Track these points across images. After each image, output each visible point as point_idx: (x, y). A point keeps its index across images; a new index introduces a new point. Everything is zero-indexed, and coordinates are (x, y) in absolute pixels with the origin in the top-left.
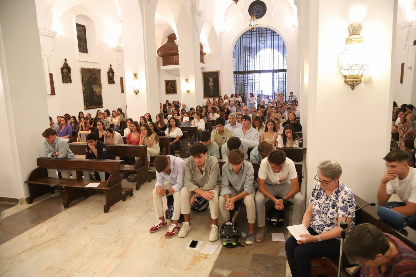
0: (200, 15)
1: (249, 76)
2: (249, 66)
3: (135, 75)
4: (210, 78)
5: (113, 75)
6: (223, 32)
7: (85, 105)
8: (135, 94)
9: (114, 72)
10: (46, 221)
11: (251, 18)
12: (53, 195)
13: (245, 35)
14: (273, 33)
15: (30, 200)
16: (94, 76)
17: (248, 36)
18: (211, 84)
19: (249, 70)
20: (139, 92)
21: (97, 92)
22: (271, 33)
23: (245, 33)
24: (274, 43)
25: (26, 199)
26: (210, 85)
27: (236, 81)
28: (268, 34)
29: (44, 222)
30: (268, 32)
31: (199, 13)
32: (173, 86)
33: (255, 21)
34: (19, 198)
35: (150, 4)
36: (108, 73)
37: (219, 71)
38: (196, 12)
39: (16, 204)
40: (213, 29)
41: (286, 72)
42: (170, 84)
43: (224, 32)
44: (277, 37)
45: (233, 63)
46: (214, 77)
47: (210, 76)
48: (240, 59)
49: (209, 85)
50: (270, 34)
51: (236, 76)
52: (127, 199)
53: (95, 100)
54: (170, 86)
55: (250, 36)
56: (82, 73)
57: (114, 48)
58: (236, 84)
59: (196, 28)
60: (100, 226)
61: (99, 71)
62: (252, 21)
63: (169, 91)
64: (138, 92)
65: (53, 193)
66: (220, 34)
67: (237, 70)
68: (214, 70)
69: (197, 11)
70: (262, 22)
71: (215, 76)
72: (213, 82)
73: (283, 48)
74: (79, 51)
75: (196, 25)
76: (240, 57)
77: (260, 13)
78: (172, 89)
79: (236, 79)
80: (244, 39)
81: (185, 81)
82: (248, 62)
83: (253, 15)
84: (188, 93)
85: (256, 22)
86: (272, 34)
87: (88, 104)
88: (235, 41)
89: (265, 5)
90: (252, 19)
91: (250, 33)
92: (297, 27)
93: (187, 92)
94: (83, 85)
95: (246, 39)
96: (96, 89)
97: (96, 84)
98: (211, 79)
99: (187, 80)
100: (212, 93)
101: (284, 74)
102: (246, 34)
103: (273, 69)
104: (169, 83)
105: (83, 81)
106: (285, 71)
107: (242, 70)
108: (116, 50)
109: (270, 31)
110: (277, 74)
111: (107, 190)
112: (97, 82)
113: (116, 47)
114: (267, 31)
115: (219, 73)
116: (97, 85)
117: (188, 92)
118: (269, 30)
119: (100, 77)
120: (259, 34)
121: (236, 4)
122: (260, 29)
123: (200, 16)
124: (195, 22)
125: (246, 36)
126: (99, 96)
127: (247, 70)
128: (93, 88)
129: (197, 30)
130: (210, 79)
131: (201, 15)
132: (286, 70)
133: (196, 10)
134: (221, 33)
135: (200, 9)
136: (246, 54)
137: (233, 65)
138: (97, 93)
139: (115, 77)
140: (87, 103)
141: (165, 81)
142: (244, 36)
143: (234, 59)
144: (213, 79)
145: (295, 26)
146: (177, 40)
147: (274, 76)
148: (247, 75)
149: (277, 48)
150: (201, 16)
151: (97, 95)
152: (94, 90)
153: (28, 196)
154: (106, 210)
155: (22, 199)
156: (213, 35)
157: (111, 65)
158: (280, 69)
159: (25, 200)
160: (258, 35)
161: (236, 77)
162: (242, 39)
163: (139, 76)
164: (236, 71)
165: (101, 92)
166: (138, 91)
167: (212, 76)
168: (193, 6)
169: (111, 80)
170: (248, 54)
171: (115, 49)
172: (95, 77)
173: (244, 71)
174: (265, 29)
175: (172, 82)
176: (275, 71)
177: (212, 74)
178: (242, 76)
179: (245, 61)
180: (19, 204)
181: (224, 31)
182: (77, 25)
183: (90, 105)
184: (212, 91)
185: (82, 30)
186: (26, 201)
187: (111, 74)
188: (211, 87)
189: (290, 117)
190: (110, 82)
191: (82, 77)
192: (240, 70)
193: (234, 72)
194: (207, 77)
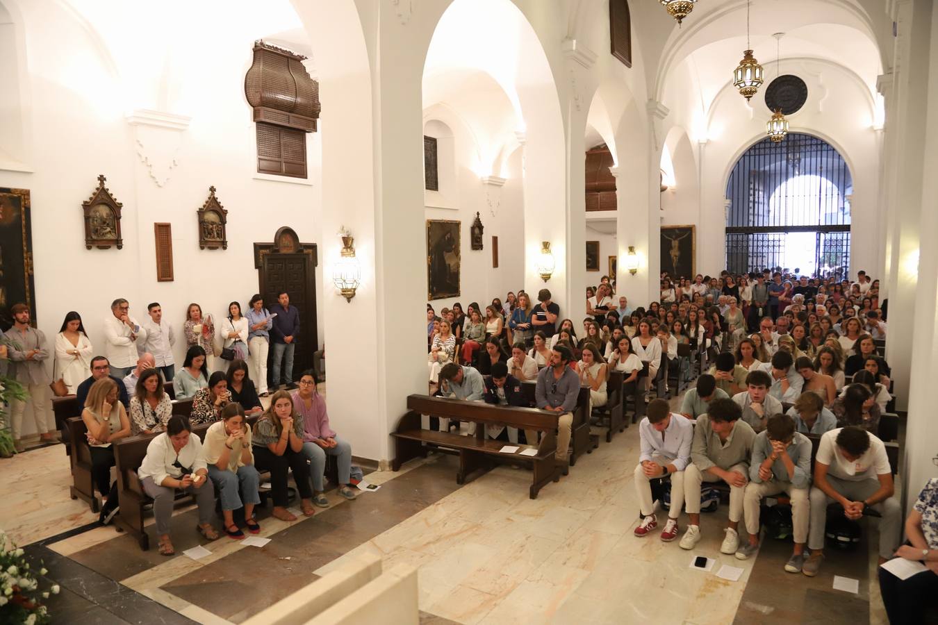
0: (663, 115)
1: (760, 238)
2: (761, 213)
3: (546, 245)
4: (674, 240)
5: (481, 233)
6: (705, 144)
7: (430, 290)
8: (543, 281)
9: (483, 227)
10: (438, 502)
11: (774, 117)
12: (427, 461)
13: (755, 149)
14: (822, 144)
15: (395, 465)
16: (448, 235)
17: (762, 151)
18: (675, 253)
19: (761, 225)
20: (551, 276)
21: (452, 265)
22: (817, 145)
23: (754, 146)
24: (821, 168)
25: (390, 462)
26: (672, 256)
27: (730, 248)
28: (808, 148)
29: (436, 503)
30: (808, 142)
31: (661, 112)
32: (592, 253)
33: (782, 123)
34: (379, 460)
35: (579, 110)
36: (473, 229)
37: (694, 226)
38: (657, 111)
39: (372, 468)
40: (685, 139)
41: (849, 230)
43: (708, 142)
44: (830, 153)
45: (725, 209)
46: (681, 238)
47: (673, 237)
48: (741, 201)
49: (670, 255)
50: (814, 147)
51: (730, 236)
52: (560, 480)
53: (448, 281)
55: (767, 151)
56: (429, 230)
57: (484, 179)
58: (730, 255)
59: (656, 143)
60: (532, 518)
61: (456, 225)
62: (775, 124)
64: (550, 278)
65: (425, 457)
66: (700, 147)
67: (735, 225)
68: (683, 222)
69: (659, 110)
70: (798, 122)
71: (686, 235)
72: (680, 248)
73: (841, 176)
74: (427, 188)
75: (655, 136)
76: (741, 197)
77: (791, 102)
78: (590, 259)
79: (730, 245)
80: (752, 158)
81: (628, 250)
82: (761, 206)
83: (778, 111)
84: (633, 274)
85: (785, 125)
86: (819, 147)
87: (435, 288)
88: (732, 163)
89: (804, 85)
90: (776, 119)
91: (768, 145)
92: (879, 132)
93: (631, 272)
94: (430, 253)
95: (757, 157)
96: (450, 261)
97: (451, 251)
98: (675, 243)
99: (631, 249)
100: (675, 273)
101: (845, 235)
102: (757, 147)
103: (817, 224)
105: (429, 245)
106: (846, 228)
107: (745, 225)
108: (489, 184)
109: (814, 142)
110: (828, 236)
111: (538, 460)
112: (453, 247)
113: (490, 177)
114: (806, 140)
115: (693, 229)
116: (453, 252)
117: (633, 272)
118: (812, 138)
119: (458, 237)
120: (787, 147)
121: (749, 100)
122: (791, 138)
123: (663, 118)
124: (654, 131)
125: (757, 151)
126: (454, 273)
127: (756, 225)
128: (445, 258)
129: (656, 147)
130: (673, 242)
131: (666, 115)
132: (849, 225)
133: (658, 107)
134: (702, 146)
135: (663, 103)
136: (757, 187)
137: (726, 214)
138: (452, 269)
139: (484, 237)
140: (433, 288)
142: (752, 152)
143: (728, 201)
144: (681, 242)
145: (875, 129)
146: (614, 167)
147: (819, 240)
148: (756, 236)
149: (830, 175)
150: (666, 117)
151: (452, 272)
152: (447, 262)
153: (395, 457)
154: (533, 495)
155: (384, 462)
156: (685, 152)
157: (478, 214)
158: (834, 223)
159: (387, 464)
160: (784, 150)
161: (730, 239)
162: (747, 158)
163: (552, 247)
164: (730, 226)
165: (458, 266)
166: (550, 274)
167: (678, 236)
168: (650, 100)
169: (477, 244)
170: (761, 188)
171: (487, 182)
172: (451, 235)
173: (751, 227)
174: (802, 137)
176: (820, 229)
177: (677, 231)
178: (745, 237)
179: (754, 202)
180: (379, 469)
181: (708, 140)
182: (426, 138)
183: (439, 291)
184: (677, 266)
185: (430, 147)
186: (389, 466)
187: (477, 231)
188: (675, 260)
189: (865, 346)
190: (475, 246)
191: (429, 237)
192: (740, 225)
193: (727, 228)
194: (667, 237)
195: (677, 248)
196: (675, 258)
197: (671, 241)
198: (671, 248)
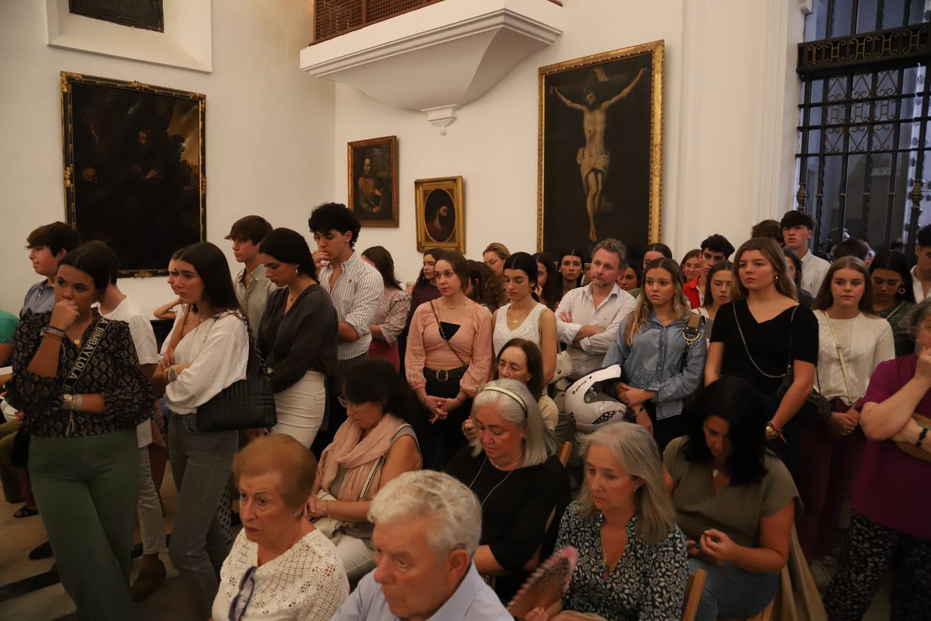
4: (592, 108)
18: (592, 159)
26: (584, 174)
27: (814, 136)
32: (383, 174)
37: (661, 43)
42: (371, 162)
46: (616, 98)
47: (590, 97)
49: (576, 168)
51: (817, 84)
54: (366, 177)
63: (365, 205)
67: (842, 31)
71: (626, 91)
72: (611, 138)
78: (378, 193)
98: (594, 122)
104: (367, 161)
130: (588, 117)
141: (350, 144)
144: (613, 117)
161: (817, 96)
164: (820, 37)
167: (604, 93)
175: (377, 151)
177: (602, 78)
184: (598, 214)
188: (594, 184)
192: (866, 26)
193: (804, 51)
194: (568, 103)
195: (598, 139)
196: (592, 177)
197: (580, 115)
198: (580, 140)
